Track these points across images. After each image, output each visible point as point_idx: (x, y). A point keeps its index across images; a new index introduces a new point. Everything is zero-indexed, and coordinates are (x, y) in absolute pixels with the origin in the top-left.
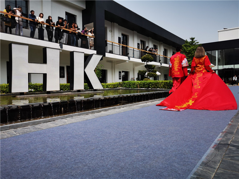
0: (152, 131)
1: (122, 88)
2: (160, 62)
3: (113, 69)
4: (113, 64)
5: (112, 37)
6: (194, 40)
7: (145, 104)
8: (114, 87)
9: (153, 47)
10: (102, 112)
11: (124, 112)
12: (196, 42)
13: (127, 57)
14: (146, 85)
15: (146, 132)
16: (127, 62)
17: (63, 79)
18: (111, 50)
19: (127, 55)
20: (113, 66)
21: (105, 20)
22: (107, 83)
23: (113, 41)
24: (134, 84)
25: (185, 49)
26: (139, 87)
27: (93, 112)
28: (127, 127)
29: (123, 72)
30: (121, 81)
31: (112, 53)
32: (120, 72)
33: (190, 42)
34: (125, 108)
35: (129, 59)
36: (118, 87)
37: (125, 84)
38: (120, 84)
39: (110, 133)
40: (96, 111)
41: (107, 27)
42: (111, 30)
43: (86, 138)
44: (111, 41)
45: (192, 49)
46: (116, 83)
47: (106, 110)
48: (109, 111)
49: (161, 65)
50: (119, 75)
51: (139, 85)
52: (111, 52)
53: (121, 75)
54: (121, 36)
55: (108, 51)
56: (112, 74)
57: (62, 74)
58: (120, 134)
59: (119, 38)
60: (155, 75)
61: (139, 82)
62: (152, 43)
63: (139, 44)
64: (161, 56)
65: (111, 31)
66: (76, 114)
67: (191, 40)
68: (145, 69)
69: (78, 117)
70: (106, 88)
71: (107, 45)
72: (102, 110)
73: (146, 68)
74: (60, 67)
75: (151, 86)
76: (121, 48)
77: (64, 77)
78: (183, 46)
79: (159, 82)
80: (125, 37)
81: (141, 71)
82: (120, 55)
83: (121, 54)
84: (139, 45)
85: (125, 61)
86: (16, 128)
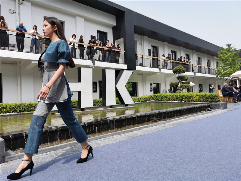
0: (187, 157)
1: (153, 101)
2: (194, 71)
3: (144, 81)
4: (144, 76)
5: (142, 50)
6: (231, 46)
7: (179, 121)
8: (146, 101)
9: (185, 57)
10: (135, 132)
11: (157, 132)
12: (233, 48)
13: (158, 69)
14: (179, 98)
15: (180, 159)
16: (158, 73)
17: (96, 93)
18: (142, 62)
19: (158, 67)
20: (144, 78)
21: (135, 34)
22: (138, 96)
23: (143, 54)
24: (166, 97)
25: (221, 57)
26: (172, 100)
27: (125, 132)
28: (160, 151)
29: (154, 83)
30: (152, 93)
31: (143, 66)
32: (151, 84)
33: (226, 49)
34: (157, 126)
35: (160, 71)
36: (149, 100)
37: (156, 96)
38: (151, 97)
39: (143, 159)
40: (128, 130)
41: (136, 41)
42: (141, 42)
43: (120, 163)
44: (141, 54)
45: (229, 56)
46: (148, 96)
47: (138, 130)
48: (142, 130)
49: (195, 74)
50: (150, 87)
51: (172, 98)
52: (141, 65)
53: (152, 87)
54: (151, 48)
55: (139, 64)
56: (143, 87)
57: (95, 89)
58: (153, 160)
59: (149, 51)
60: (188, 87)
61: (172, 94)
62: (184, 52)
63: (170, 54)
64: (194, 65)
65: (140, 44)
66: (109, 135)
67: (227, 47)
68: (177, 81)
69: (112, 137)
70: (138, 101)
71: (137, 59)
72: (135, 130)
73: (179, 80)
74: (93, 82)
75: (185, 99)
76: (151, 60)
77: (96, 92)
78: (218, 53)
79: (193, 95)
80: (155, 49)
81: (173, 84)
82: (150, 67)
83: (152, 66)
84: (170, 56)
85: (156, 73)
86: (56, 150)
